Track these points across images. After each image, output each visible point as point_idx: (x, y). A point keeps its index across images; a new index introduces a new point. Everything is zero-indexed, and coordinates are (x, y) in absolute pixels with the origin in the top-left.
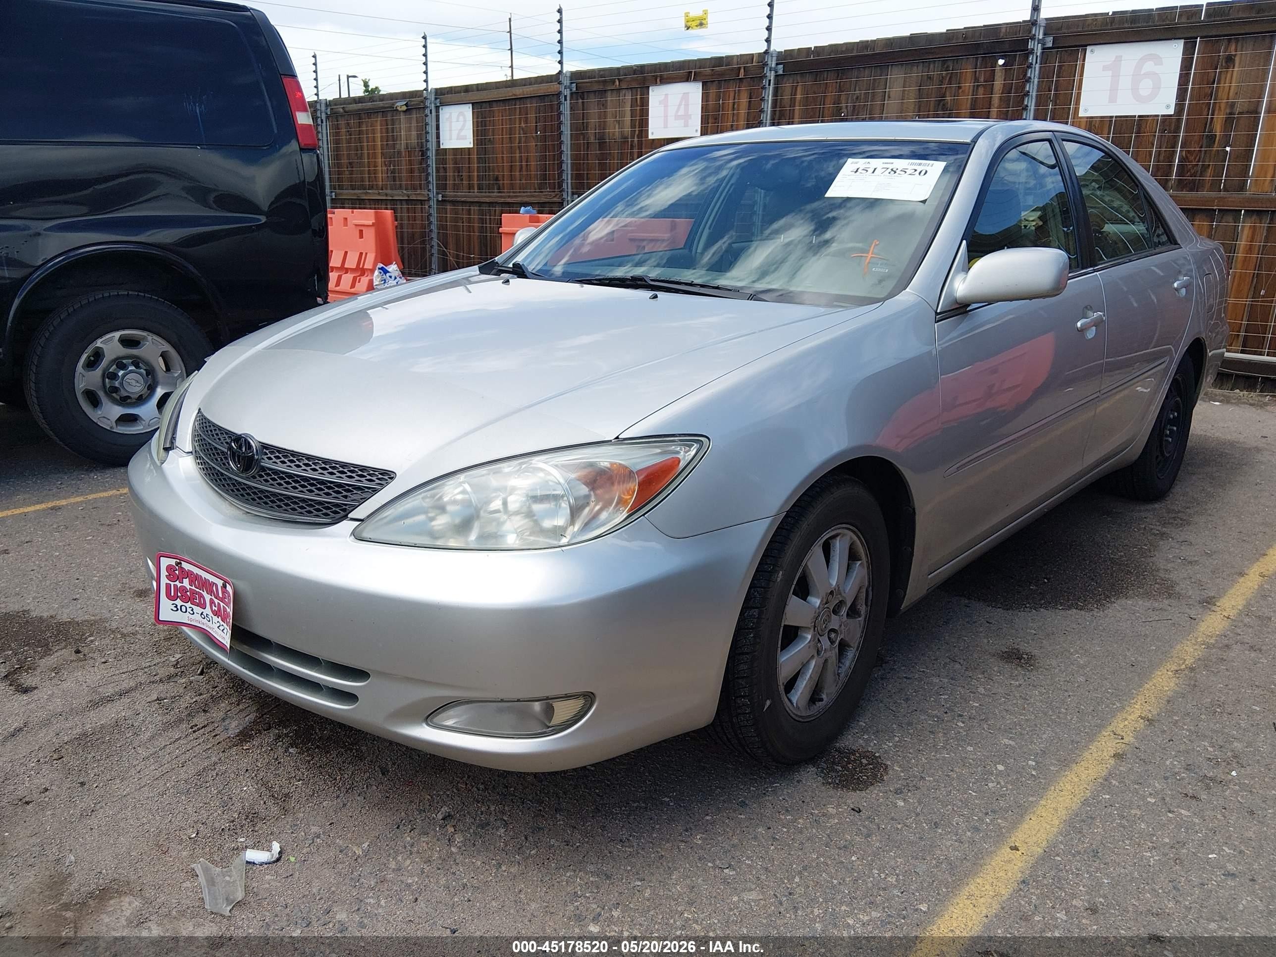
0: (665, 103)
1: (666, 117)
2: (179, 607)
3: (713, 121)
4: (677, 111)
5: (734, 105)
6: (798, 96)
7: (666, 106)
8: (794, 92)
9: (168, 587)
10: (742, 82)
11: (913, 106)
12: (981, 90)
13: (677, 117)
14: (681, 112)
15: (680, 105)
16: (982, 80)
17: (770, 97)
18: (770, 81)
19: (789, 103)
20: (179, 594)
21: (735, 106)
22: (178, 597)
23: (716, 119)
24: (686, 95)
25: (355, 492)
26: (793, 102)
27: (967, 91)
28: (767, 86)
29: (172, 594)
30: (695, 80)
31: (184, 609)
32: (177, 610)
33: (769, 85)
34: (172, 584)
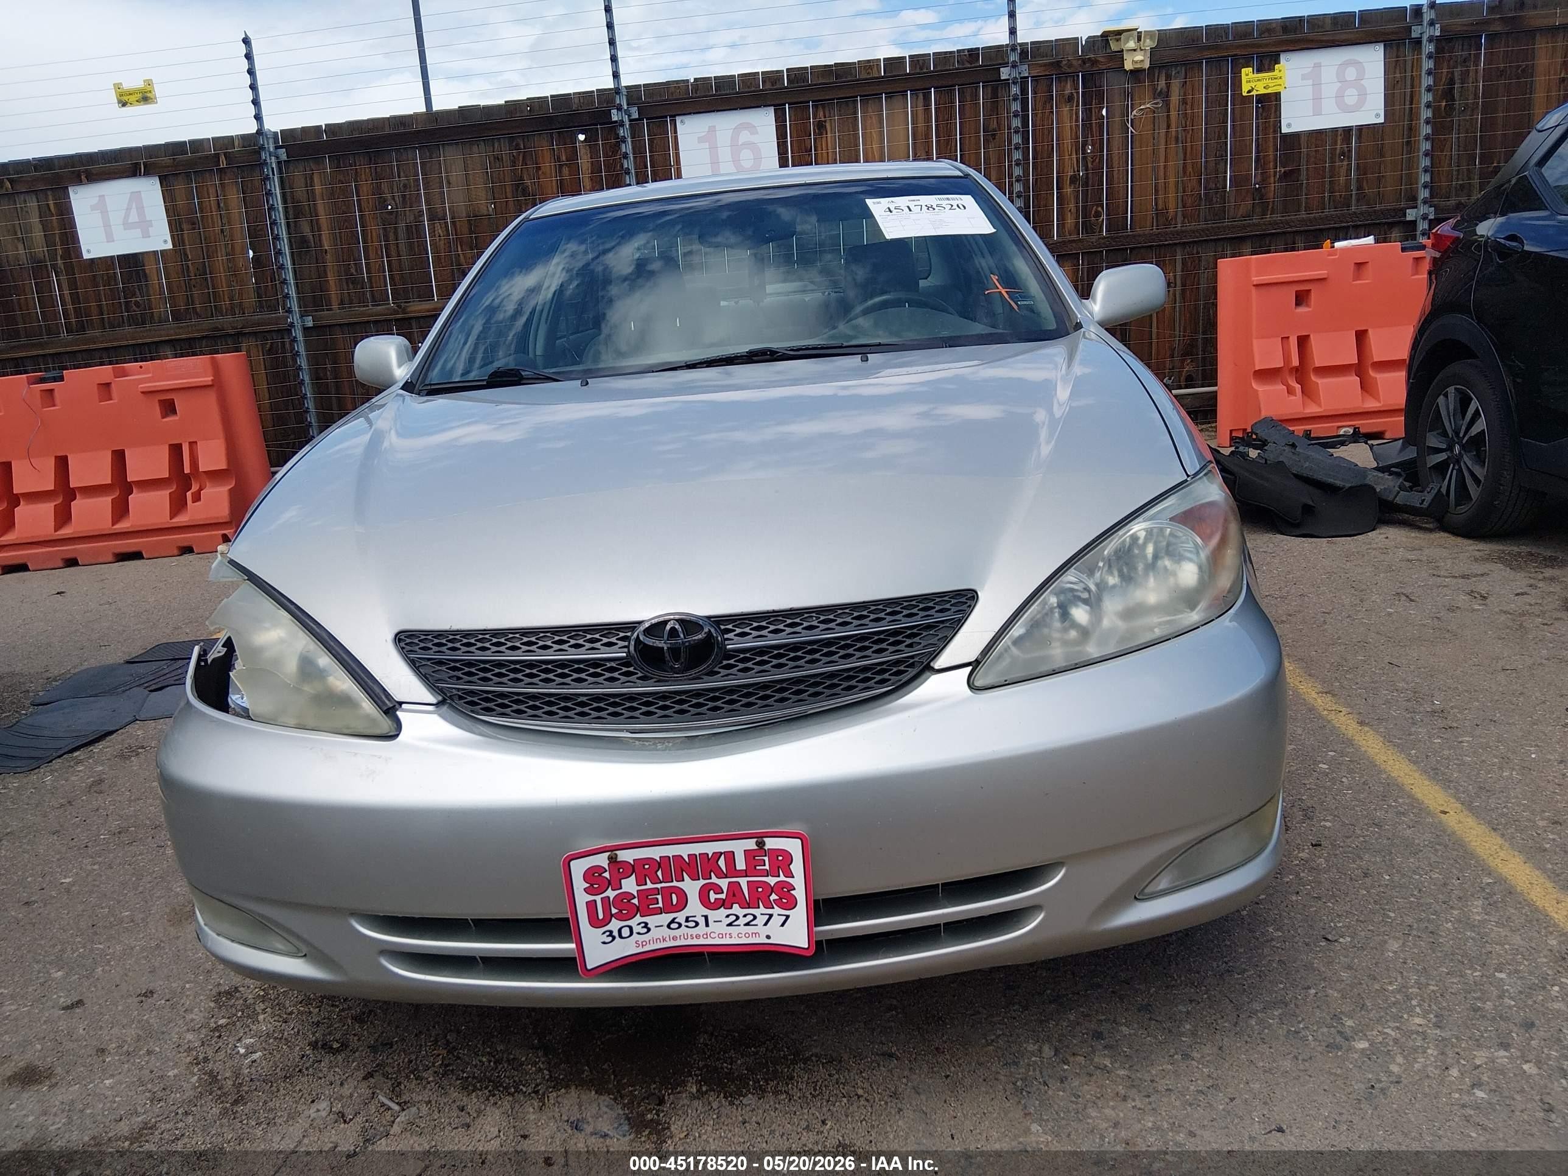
0: (101, 207)
1: (107, 226)
2: (616, 934)
3: (190, 227)
4: (127, 216)
5: (219, 204)
6: (318, 188)
7: (105, 213)
8: (309, 181)
9: (591, 906)
10: (225, 173)
11: (484, 192)
12: (566, 170)
13: (127, 225)
14: (134, 217)
15: (128, 209)
16: (564, 158)
17: (278, 189)
18: (273, 169)
19: (305, 195)
20: (614, 911)
21: (222, 205)
22: (612, 915)
23: (194, 224)
24: (136, 196)
25: (925, 633)
26: (311, 195)
27: (548, 172)
28: (271, 176)
29: (601, 916)
30: (148, 173)
31: (626, 932)
32: (614, 938)
33: (273, 174)
34: (598, 898)
